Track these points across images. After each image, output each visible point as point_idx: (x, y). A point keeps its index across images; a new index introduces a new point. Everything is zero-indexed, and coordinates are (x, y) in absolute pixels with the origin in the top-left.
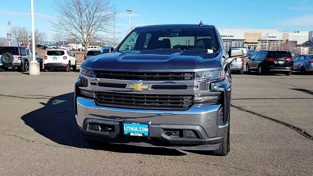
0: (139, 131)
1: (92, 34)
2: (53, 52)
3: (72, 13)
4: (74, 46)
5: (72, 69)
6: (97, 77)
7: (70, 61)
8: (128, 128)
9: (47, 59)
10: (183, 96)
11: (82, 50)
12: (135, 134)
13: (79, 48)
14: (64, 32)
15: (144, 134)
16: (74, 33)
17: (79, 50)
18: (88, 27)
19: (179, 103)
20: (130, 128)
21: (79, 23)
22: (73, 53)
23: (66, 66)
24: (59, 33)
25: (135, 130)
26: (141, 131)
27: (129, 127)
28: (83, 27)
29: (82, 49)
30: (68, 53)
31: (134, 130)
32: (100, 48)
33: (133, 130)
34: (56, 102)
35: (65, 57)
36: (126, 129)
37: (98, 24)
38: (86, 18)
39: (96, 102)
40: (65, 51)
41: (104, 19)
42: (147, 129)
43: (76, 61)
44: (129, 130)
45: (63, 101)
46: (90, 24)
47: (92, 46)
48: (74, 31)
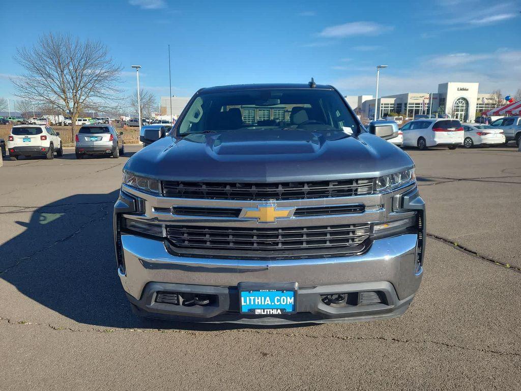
0: (273, 304)
1: (81, 101)
2: (21, 130)
3: (48, 69)
4: (53, 119)
5: (55, 153)
6: (170, 194)
7: (52, 143)
8: (250, 300)
9: (12, 140)
10: (354, 225)
11: (65, 124)
12: (265, 310)
13: (60, 121)
14: (37, 98)
15: (285, 309)
16: (53, 99)
17: (60, 124)
18: (74, 91)
19: (347, 240)
20: (254, 300)
21: (59, 85)
22: (54, 129)
23: (47, 150)
24: (27, 99)
25: (266, 304)
26: (279, 303)
27: (252, 298)
28: (66, 90)
29: (64, 122)
30: (48, 130)
31: (263, 303)
32: (92, 120)
33: (260, 303)
34: (45, 218)
35: (43, 136)
36: (245, 302)
37: (90, 86)
38: (70, 78)
39: (168, 248)
40: (43, 128)
41: (99, 79)
42: (291, 299)
43: (61, 142)
44: (252, 303)
45: (58, 216)
46: (78, 86)
47: (80, 119)
48: (53, 97)
